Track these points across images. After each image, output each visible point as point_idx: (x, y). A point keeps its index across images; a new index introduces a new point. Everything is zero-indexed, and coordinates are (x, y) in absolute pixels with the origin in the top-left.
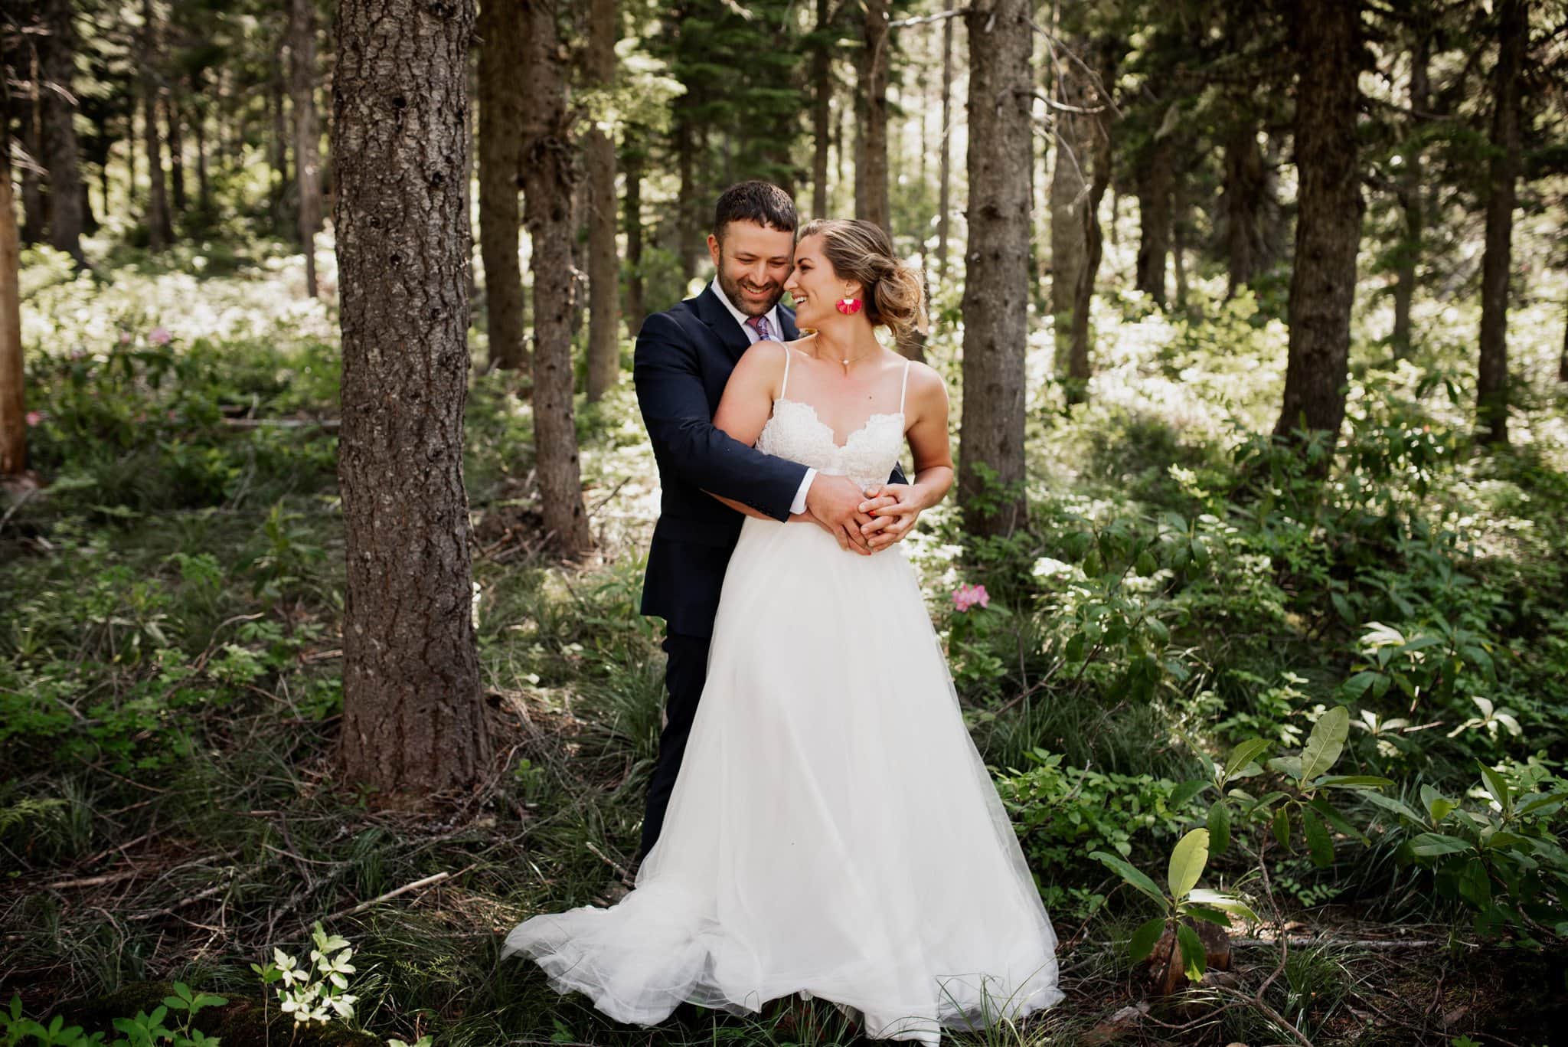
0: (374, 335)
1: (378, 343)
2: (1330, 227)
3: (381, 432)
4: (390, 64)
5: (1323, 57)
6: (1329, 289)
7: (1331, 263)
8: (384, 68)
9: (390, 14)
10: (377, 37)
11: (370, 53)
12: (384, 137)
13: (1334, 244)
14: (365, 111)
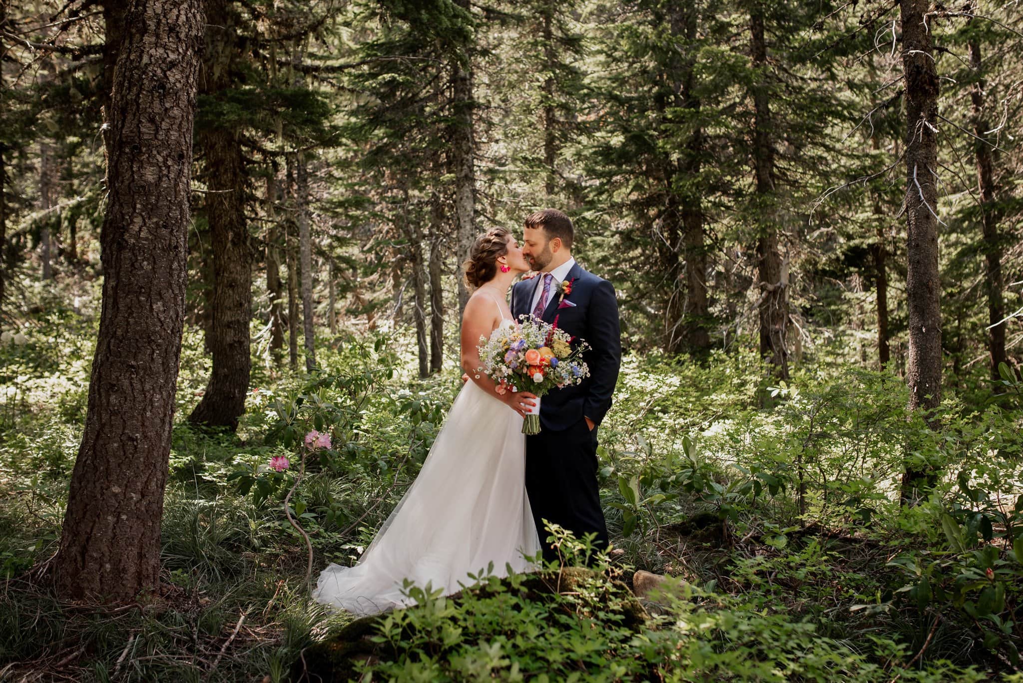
0: (160, 294)
1: (162, 298)
2: (239, 268)
3: (159, 355)
4: (177, 134)
5: (226, 170)
6: (241, 305)
7: (241, 289)
8: (174, 135)
9: (178, 105)
10: (169, 117)
11: (164, 125)
12: (172, 176)
13: (241, 279)
14: (160, 159)
